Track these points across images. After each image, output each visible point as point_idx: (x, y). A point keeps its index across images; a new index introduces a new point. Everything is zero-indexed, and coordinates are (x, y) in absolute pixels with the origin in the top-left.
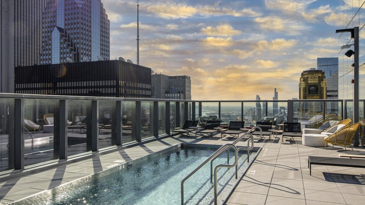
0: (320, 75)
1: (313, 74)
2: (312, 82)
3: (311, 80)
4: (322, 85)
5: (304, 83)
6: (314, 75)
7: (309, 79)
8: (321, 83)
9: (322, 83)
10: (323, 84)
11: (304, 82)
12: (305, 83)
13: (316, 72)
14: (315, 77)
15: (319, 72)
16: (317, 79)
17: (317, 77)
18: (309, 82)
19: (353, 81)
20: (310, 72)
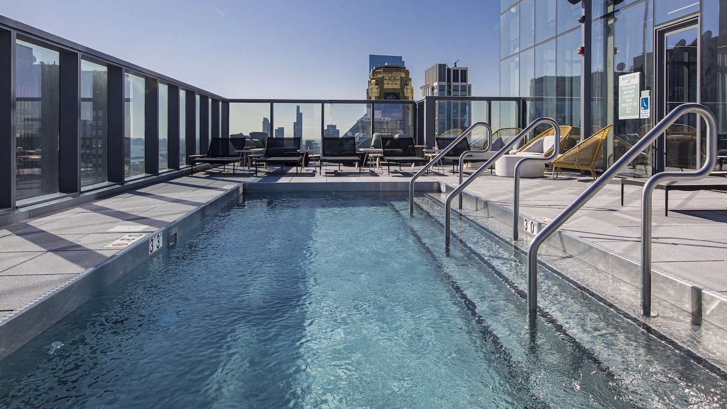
0: (403, 75)
1: (392, 73)
2: (390, 87)
3: (388, 84)
4: (407, 93)
5: (377, 88)
6: (394, 74)
7: (385, 82)
8: (405, 89)
9: (407, 89)
10: (409, 91)
11: (377, 86)
12: (379, 89)
13: (396, 69)
14: (395, 77)
15: (402, 69)
16: (399, 82)
17: (399, 78)
18: (386, 87)
19: (583, 51)
20: (386, 68)
